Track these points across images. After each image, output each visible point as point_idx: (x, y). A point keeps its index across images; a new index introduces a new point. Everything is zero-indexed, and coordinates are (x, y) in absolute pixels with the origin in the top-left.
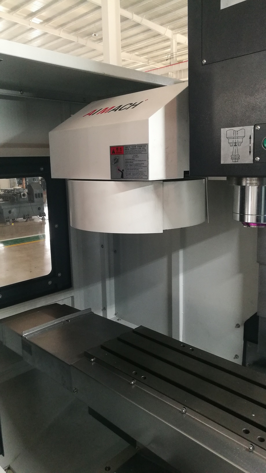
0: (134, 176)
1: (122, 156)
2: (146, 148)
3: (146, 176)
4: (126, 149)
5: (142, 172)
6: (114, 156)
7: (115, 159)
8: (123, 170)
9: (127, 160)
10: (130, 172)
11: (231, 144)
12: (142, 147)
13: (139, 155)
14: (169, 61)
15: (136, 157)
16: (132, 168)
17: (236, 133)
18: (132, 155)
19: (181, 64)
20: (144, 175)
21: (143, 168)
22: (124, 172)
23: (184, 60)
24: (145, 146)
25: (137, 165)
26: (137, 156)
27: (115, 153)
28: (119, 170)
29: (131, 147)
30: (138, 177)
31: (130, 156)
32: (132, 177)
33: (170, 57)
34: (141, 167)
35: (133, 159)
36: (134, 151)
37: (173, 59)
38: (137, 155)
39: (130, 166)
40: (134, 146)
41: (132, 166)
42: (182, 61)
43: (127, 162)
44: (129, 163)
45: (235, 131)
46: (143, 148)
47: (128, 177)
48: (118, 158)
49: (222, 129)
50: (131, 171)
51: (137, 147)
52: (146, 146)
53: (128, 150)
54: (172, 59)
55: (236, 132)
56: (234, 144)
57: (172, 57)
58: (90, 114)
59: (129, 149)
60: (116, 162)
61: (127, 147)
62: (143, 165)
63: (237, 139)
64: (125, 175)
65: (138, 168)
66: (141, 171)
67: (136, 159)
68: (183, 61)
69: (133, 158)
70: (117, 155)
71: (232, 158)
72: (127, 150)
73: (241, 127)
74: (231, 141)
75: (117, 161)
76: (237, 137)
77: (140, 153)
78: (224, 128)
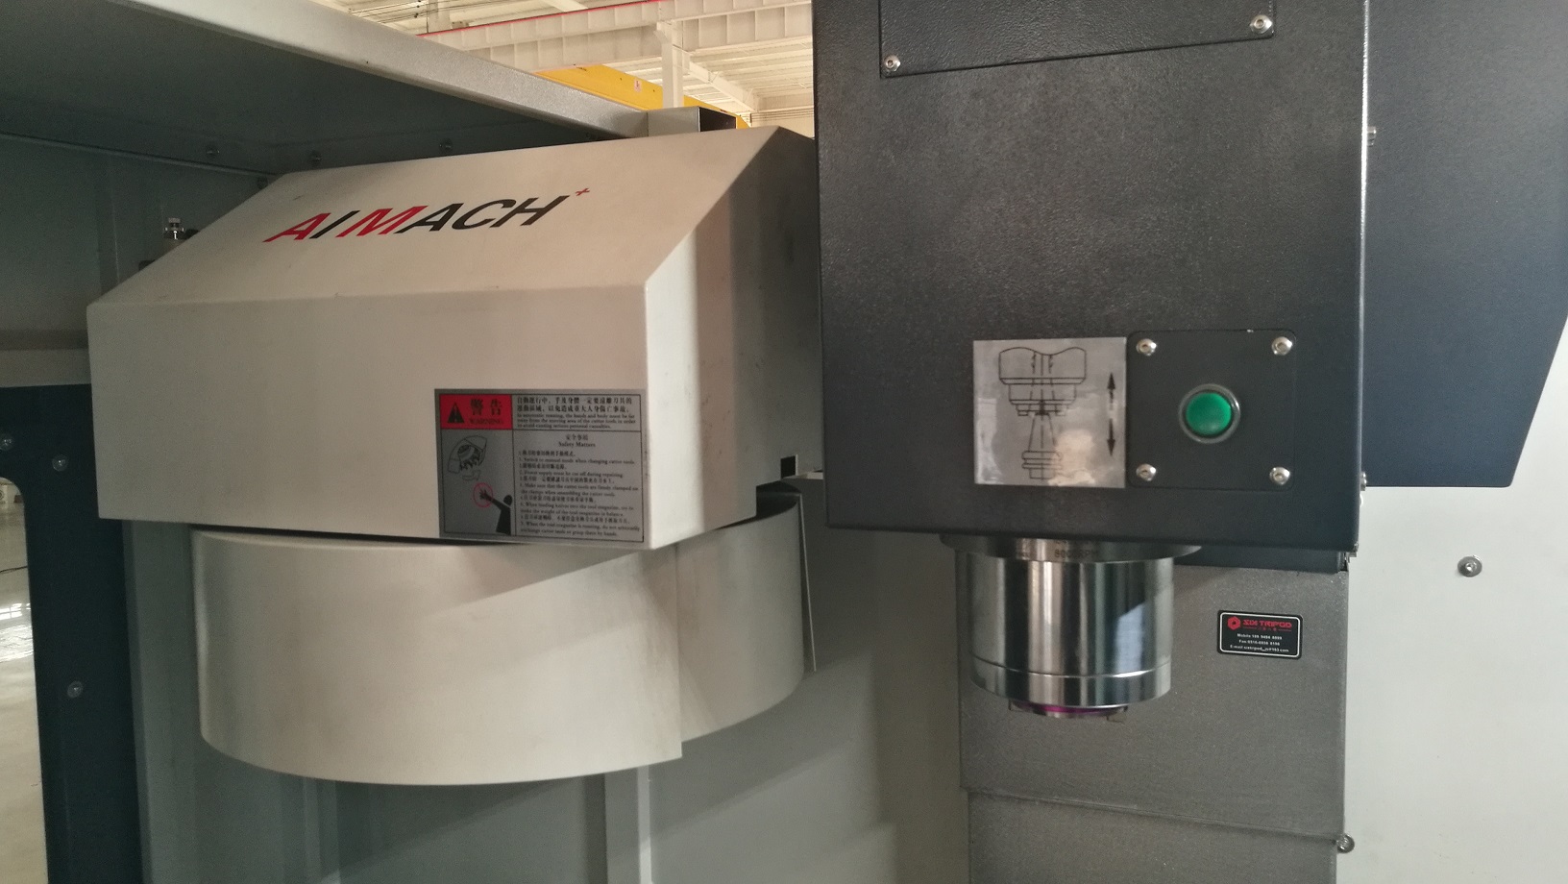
0: (570, 529)
1: (502, 437)
2: (632, 409)
3: (637, 529)
4: (526, 408)
5: (615, 512)
6: (459, 435)
7: (464, 449)
8: (508, 499)
9: (528, 457)
10: (545, 509)
11: (1021, 408)
12: (613, 404)
13: (593, 437)
14: (422, 21)
15: (579, 444)
16: (556, 490)
17: (1046, 364)
18: (562, 436)
19: (463, 32)
20: (624, 525)
21: (616, 492)
22: (512, 507)
23: (472, 21)
24: (629, 401)
25: (584, 478)
26: (583, 442)
27: (461, 420)
28: (485, 496)
29: (552, 401)
30: (590, 530)
31: (546, 441)
32: (560, 529)
33: (425, 8)
34: (608, 488)
35: (561, 454)
36: (566, 419)
37: (437, 17)
38: (585, 438)
39: (546, 483)
40: (569, 400)
41: (561, 483)
42: (467, 24)
43: (530, 466)
44: (541, 470)
45: (1038, 356)
46: (616, 409)
47: (536, 528)
48: (479, 443)
49: (979, 346)
50: (551, 503)
51: (583, 402)
52: (635, 399)
53: (537, 413)
54: (433, 15)
55: (1046, 358)
56: (1037, 408)
57: (433, 7)
58: (302, 235)
59: (539, 409)
60: (467, 462)
61: (529, 397)
62: (618, 482)
63: (1047, 389)
64: (516, 524)
65: (589, 491)
66: (605, 508)
67: (580, 452)
68: (470, 25)
69: (564, 449)
70: (472, 432)
71: (1028, 461)
72: (529, 413)
73: (1067, 342)
74: (1020, 392)
75: (473, 458)
76: (1048, 381)
77: (602, 428)
78: (988, 339)
